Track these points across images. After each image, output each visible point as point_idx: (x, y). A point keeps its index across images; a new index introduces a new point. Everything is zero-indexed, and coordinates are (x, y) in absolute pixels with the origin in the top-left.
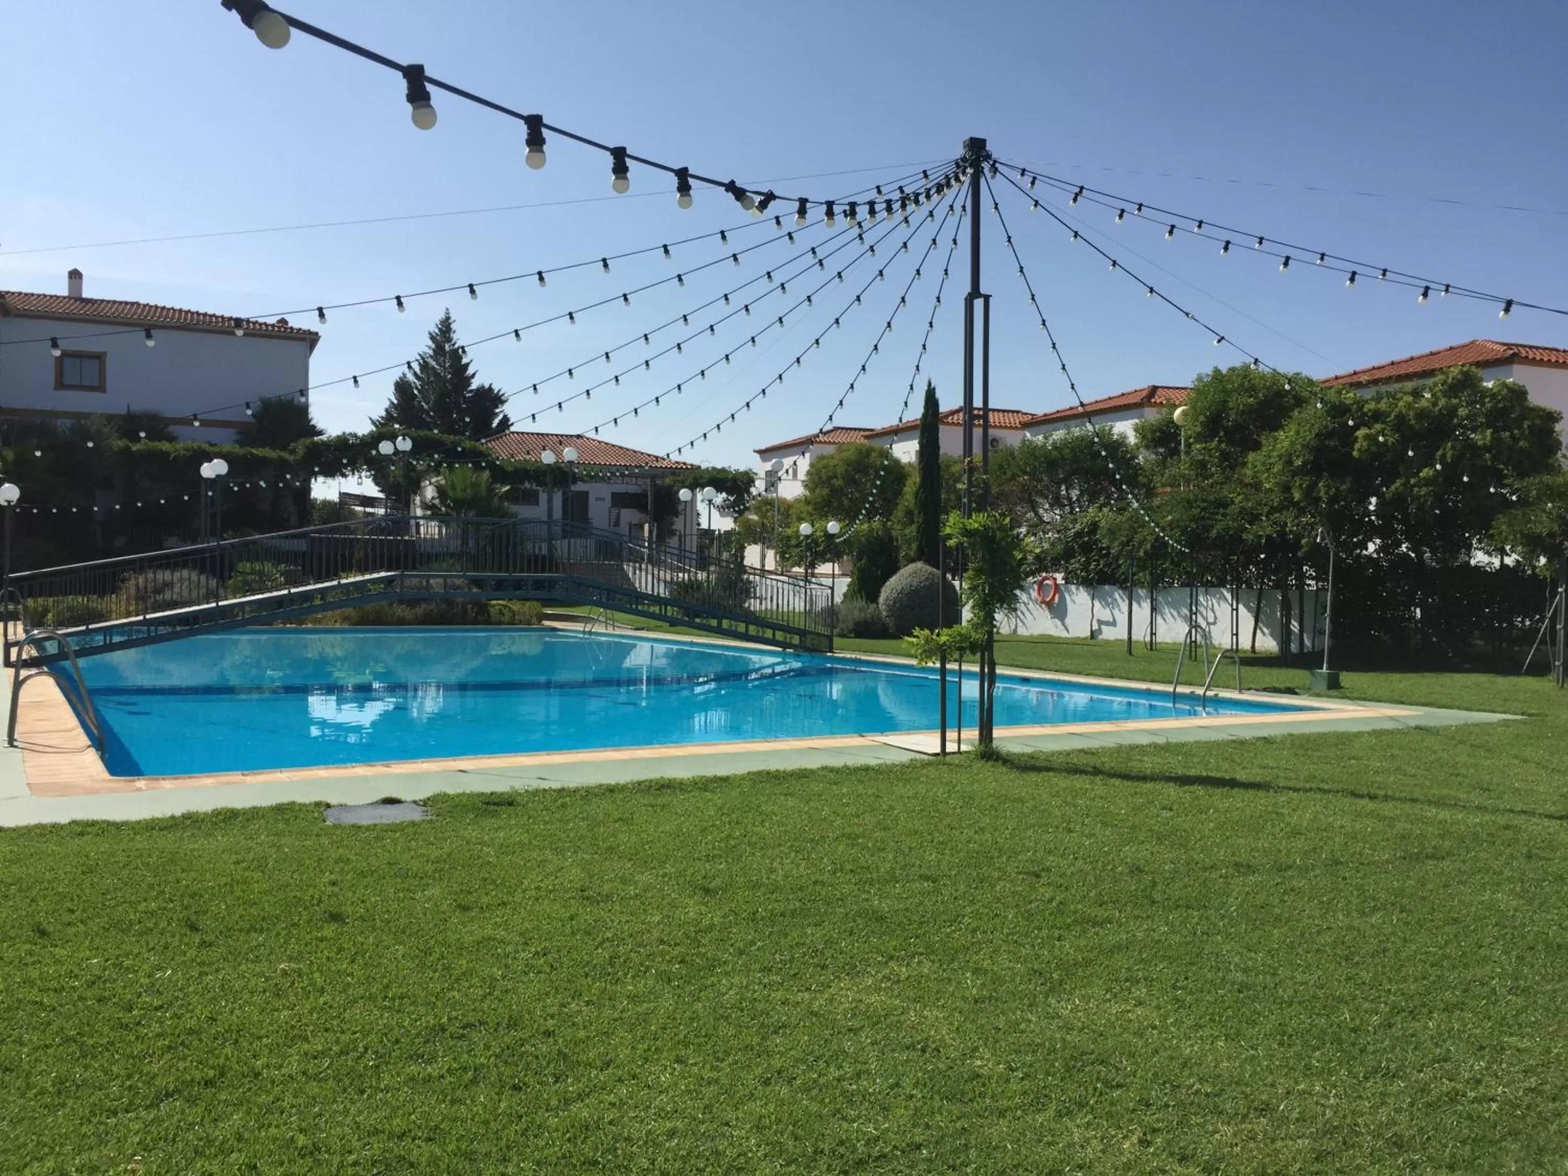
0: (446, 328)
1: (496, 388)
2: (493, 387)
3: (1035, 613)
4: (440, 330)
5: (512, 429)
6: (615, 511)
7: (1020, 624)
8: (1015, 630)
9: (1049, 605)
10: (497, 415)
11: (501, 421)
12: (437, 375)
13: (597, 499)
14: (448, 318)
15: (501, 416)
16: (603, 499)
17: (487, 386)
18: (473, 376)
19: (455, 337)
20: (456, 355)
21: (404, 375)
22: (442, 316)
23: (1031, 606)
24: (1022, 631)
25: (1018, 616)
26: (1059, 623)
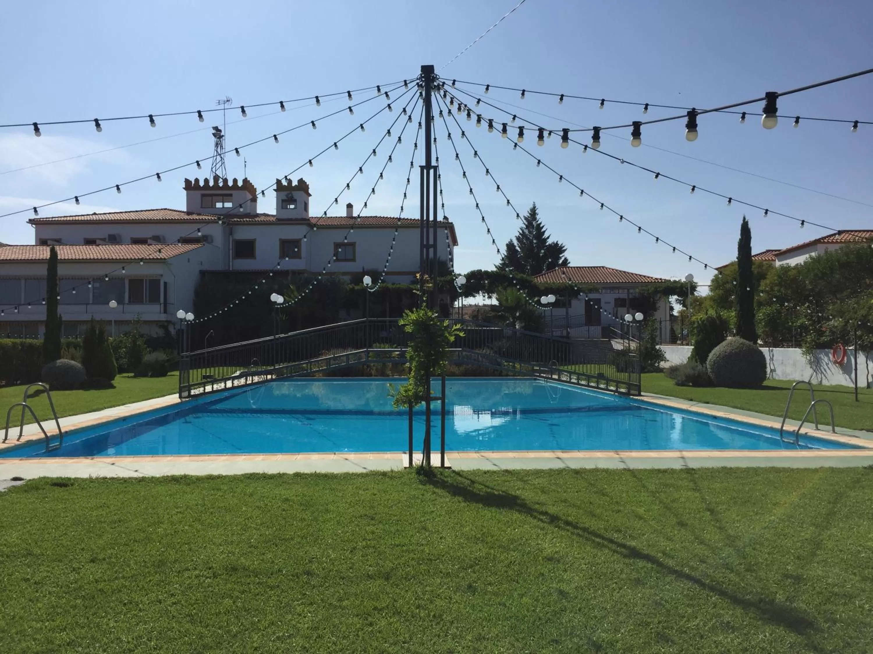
0: (533, 212)
1: (560, 243)
2: (559, 243)
3: (833, 370)
4: (530, 214)
5: (569, 265)
6: (616, 309)
7: (824, 378)
8: (821, 382)
9: (841, 364)
10: (561, 258)
11: (563, 261)
12: (528, 239)
13: (606, 303)
14: (534, 207)
15: (563, 259)
16: (609, 303)
17: (555, 242)
18: (548, 238)
19: (538, 217)
20: (539, 227)
21: (511, 240)
22: (532, 206)
23: (830, 365)
24: (825, 382)
25: (822, 372)
26: (847, 377)
